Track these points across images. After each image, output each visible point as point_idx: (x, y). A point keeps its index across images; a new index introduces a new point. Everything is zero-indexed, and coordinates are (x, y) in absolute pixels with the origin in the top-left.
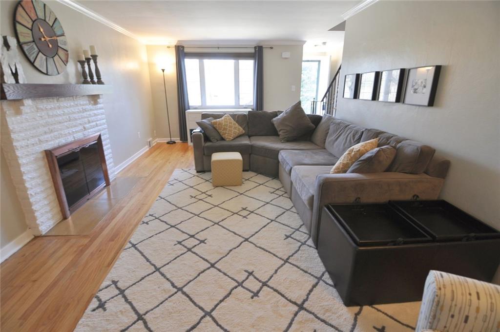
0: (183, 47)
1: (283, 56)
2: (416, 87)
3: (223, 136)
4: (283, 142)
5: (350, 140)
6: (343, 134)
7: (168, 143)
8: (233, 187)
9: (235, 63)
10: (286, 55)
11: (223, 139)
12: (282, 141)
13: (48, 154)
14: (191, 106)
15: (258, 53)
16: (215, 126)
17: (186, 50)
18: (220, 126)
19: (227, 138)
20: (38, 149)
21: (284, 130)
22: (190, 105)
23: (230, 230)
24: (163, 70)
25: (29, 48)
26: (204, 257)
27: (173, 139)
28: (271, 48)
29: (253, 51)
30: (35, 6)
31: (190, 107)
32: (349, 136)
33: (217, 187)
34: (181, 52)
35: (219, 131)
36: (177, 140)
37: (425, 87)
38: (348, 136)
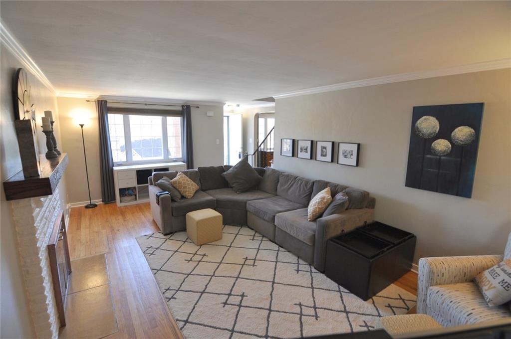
0: (106, 102)
1: (208, 115)
2: (345, 154)
3: (184, 195)
4: (238, 194)
5: (304, 189)
6: (295, 184)
7: (87, 207)
8: (216, 242)
9: (163, 119)
10: (210, 113)
11: (183, 197)
12: (238, 192)
13: (51, 249)
14: (116, 162)
15: (185, 111)
16: (175, 185)
17: (109, 105)
18: (180, 185)
19: (188, 196)
21: (237, 182)
22: (114, 161)
23: (255, 279)
24: (82, 126)
26: (257, 307)
27: (93, 202)
28: (198, 107)
29: (180, 109)
31: (114, 164)
32: (302, 185)
33: (201, 245)
34: (104, 108)
35: (180, 190)
36: (98, 201)
37: (352, 155)
38: (300, 185)
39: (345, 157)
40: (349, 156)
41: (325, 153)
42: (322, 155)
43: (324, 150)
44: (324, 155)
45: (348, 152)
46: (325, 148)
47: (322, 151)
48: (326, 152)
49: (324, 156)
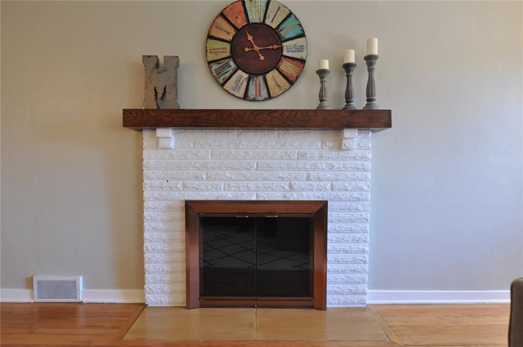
13: (190, 206)
20: (177, 195)
25: (220, 67)
30: (248, 8)
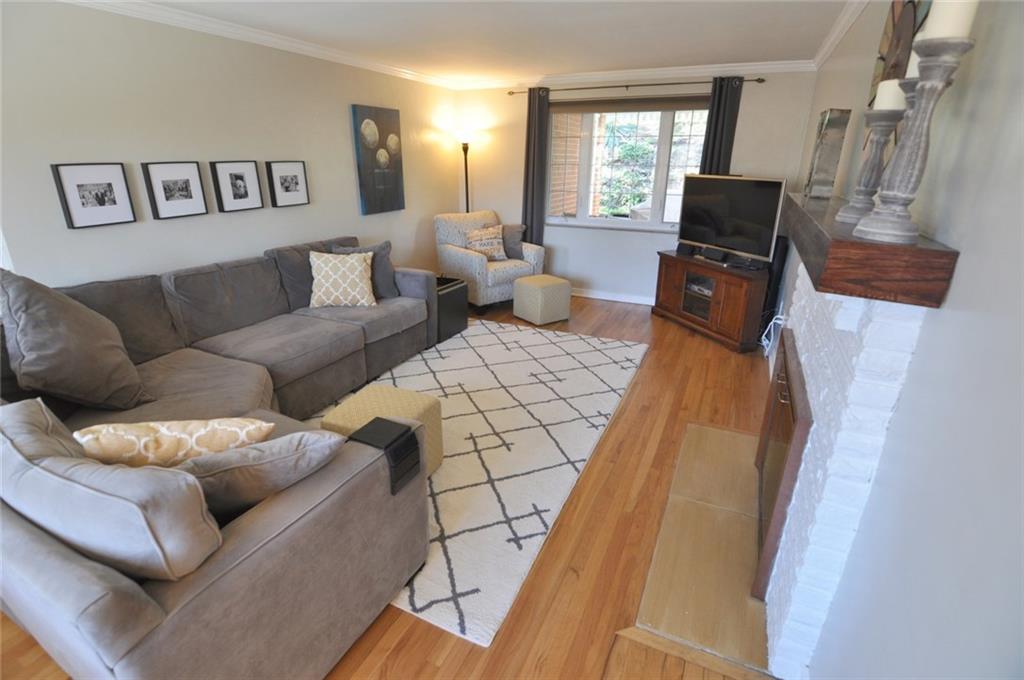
39: (287, 189)
40: (292, 187)
41: (242, 190)
42: (237, 196)
43: (239, 182)
44: (240, 195)
45: (289, 179)
46: (240, 177)
47: (234, 185)
48: (245, 187)
49: (241, 197)
